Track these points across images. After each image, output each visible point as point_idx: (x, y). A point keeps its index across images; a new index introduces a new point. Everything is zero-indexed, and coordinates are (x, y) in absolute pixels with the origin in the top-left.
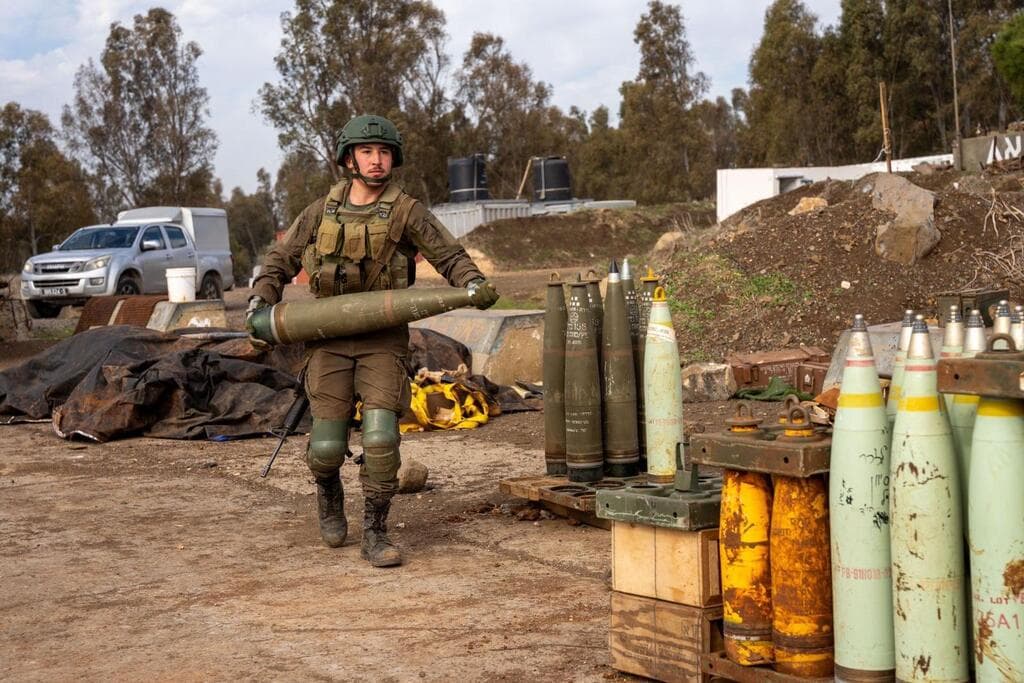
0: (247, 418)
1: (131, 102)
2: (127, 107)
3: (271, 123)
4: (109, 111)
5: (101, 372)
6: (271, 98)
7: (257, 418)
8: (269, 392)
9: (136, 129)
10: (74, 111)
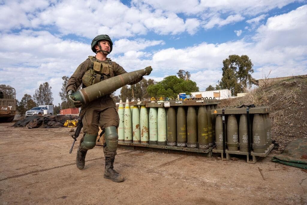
0: (52, 125)
1: (43, 94)
2: (42, 94)
3: (60, 97)
4: (39, 95)
5: (33, 120)
6: (60, 94)
7: (53, 125)
8: (55, 122)
9: (43, 97)
10: (35, 95)
